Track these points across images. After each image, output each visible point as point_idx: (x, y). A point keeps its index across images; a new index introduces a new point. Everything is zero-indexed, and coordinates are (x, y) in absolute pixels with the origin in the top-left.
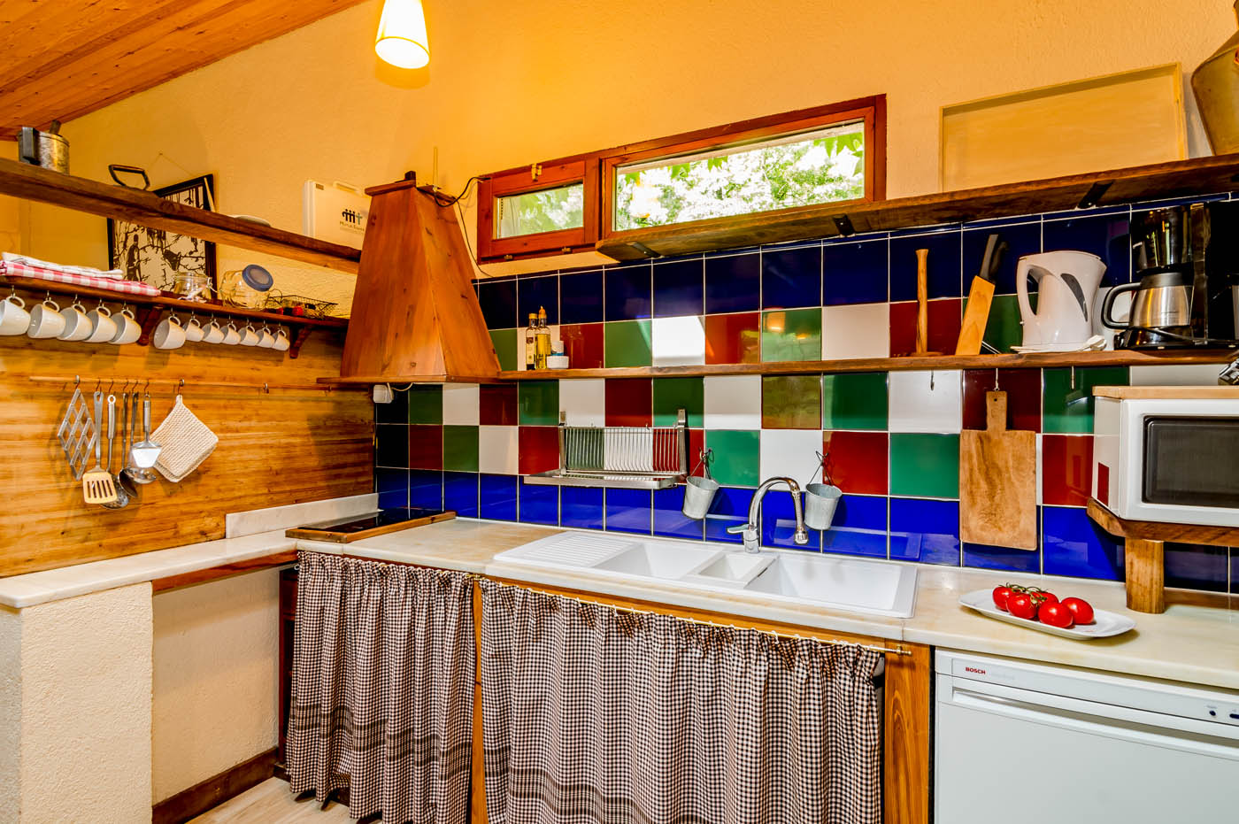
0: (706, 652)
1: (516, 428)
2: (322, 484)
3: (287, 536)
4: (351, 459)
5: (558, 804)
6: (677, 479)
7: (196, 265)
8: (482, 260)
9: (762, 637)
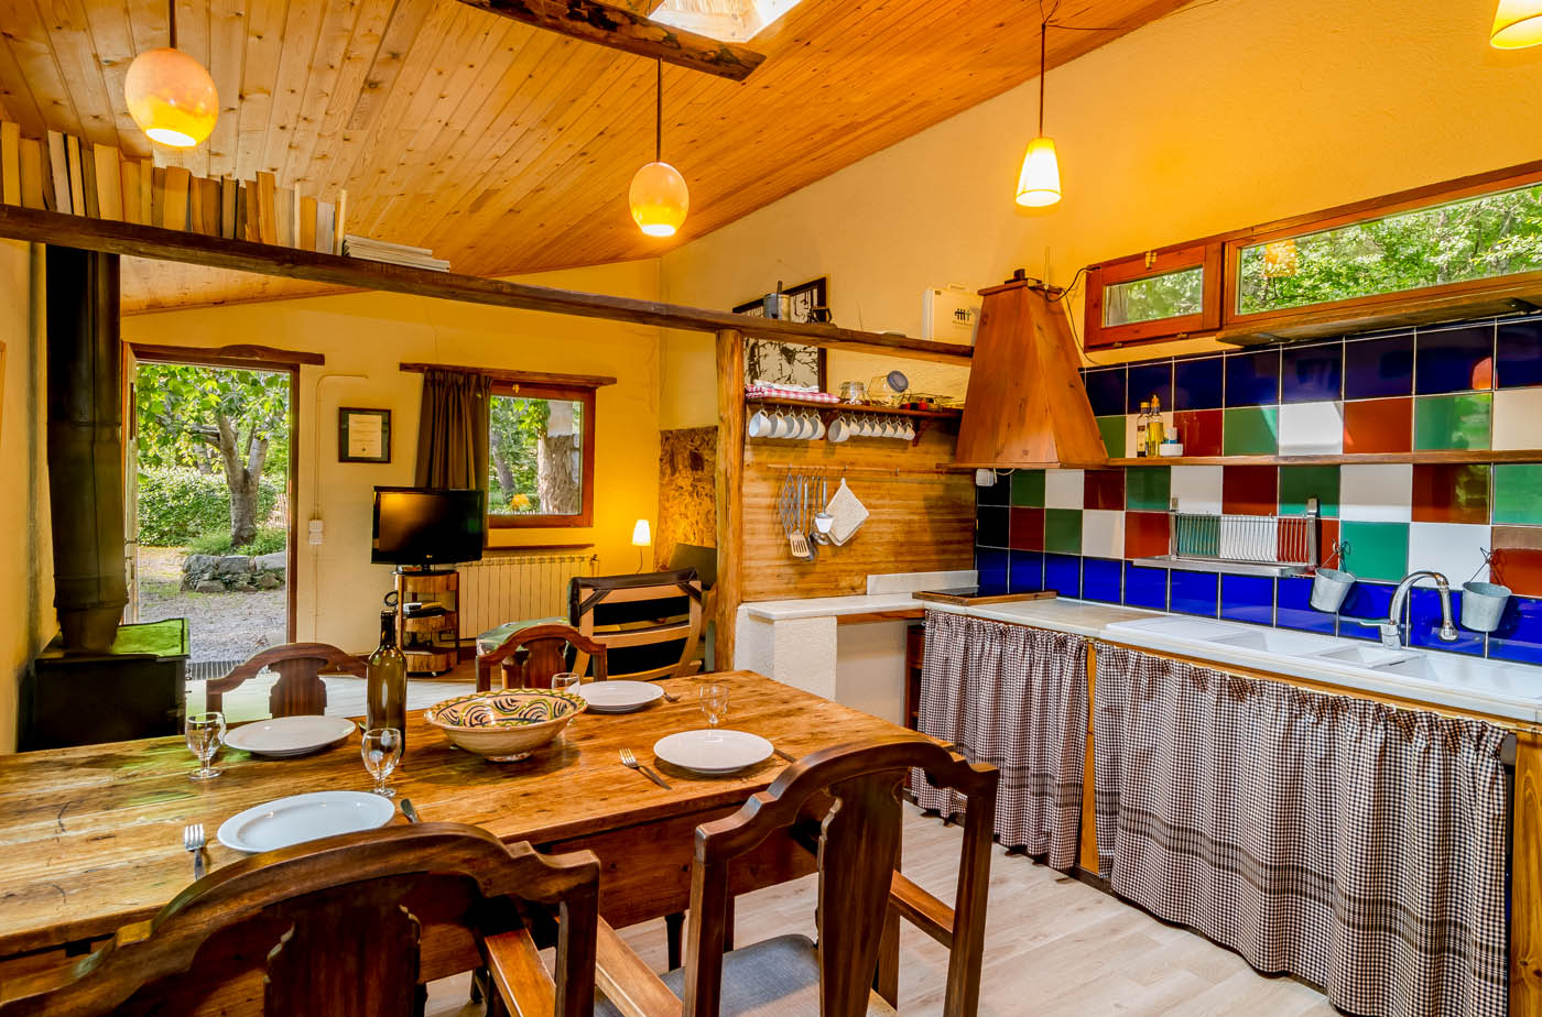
0: (1320, 718)
1: (1123, 514)
2: (934, 557)
3: (914, 597)
4: (957, 537)
5: (1167, 841)
6: (1306, 570)
7: (809, 360)
8: (1089, 348)
9: (1379, 708)
